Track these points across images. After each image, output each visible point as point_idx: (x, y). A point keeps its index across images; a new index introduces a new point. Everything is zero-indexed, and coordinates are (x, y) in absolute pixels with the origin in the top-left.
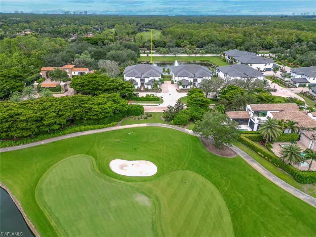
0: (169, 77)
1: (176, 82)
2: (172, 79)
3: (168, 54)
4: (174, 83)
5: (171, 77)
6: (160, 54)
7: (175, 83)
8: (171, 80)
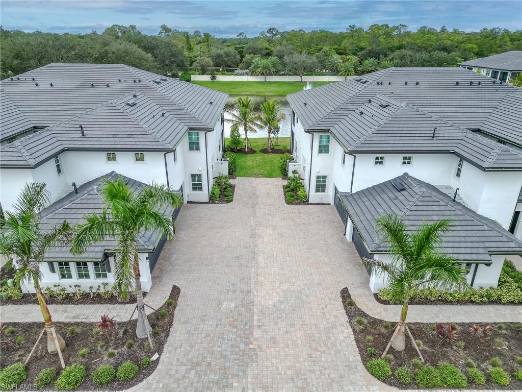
0: (274, 151)
1: (321, 188)
2: (291, 167)
3: (277, 73)
4: (305, 201)
5: (286, 151)
6: (253, 73)
7: (314, 196)
8: (284, 173)
